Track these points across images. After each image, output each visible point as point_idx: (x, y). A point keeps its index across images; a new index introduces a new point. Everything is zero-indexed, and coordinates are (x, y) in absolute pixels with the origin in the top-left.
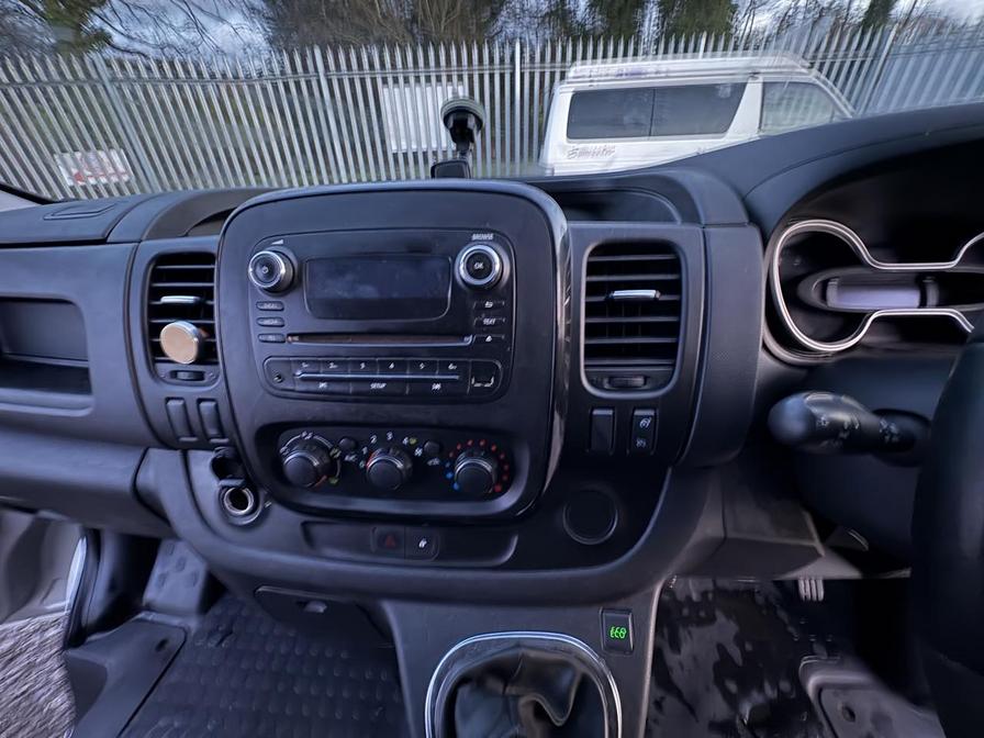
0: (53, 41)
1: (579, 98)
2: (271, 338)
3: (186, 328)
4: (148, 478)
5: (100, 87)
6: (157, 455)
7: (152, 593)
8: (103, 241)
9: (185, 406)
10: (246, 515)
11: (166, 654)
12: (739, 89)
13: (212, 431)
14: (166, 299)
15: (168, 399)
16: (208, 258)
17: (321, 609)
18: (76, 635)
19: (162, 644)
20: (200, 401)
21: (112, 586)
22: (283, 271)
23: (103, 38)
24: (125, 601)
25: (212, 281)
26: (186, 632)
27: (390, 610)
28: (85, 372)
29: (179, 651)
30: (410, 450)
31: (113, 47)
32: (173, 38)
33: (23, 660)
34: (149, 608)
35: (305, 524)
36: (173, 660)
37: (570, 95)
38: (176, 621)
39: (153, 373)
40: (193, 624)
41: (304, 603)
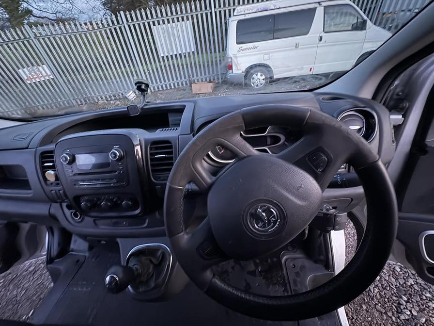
0: (7, 16)
1: (240, 23)
2: (70, 175)
3: (51, 172)
4: (52, 211)
5: (31, 41)
6: (54, 205)
7: (72, 246)
8: (27, 148)
9: (56, 192)
10: (79, 218)
11: (79, 263)
12: (314, 10)
13: (64, 198)
14: (45, 164)
15: (51, 191)
16: (52, 152)
17: (104, 242)
18: (50, 260)
19: (78, 261)
20: (59, 190)
21: (59, 244)
22: (69, 158)
23: (29, 12)
24: (64, 249)
25: (53, 158)
26: (85, 257)
27: (118, 240)
28: (27, 181)
29: (83, 263)
30: (112, 200)
31: (34, 16)
32: (60, 8)
33: (39, 273)
34: (73, 250)
35: (94, 220)
36: (82, 265)
37: (237, 21)
38: (82, 254)
39: (46, 184)
40: (87, 254)
41: (100, 241)
